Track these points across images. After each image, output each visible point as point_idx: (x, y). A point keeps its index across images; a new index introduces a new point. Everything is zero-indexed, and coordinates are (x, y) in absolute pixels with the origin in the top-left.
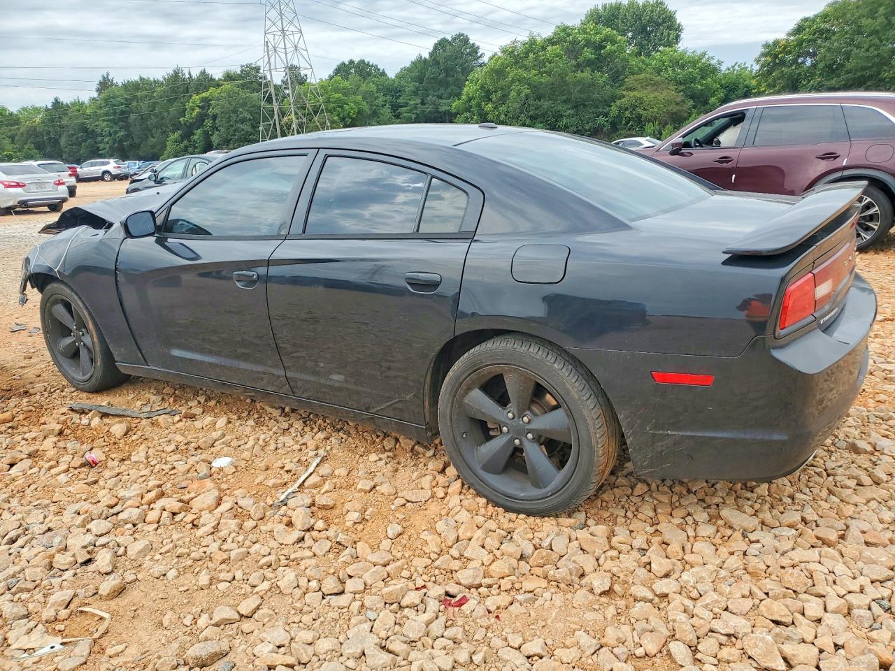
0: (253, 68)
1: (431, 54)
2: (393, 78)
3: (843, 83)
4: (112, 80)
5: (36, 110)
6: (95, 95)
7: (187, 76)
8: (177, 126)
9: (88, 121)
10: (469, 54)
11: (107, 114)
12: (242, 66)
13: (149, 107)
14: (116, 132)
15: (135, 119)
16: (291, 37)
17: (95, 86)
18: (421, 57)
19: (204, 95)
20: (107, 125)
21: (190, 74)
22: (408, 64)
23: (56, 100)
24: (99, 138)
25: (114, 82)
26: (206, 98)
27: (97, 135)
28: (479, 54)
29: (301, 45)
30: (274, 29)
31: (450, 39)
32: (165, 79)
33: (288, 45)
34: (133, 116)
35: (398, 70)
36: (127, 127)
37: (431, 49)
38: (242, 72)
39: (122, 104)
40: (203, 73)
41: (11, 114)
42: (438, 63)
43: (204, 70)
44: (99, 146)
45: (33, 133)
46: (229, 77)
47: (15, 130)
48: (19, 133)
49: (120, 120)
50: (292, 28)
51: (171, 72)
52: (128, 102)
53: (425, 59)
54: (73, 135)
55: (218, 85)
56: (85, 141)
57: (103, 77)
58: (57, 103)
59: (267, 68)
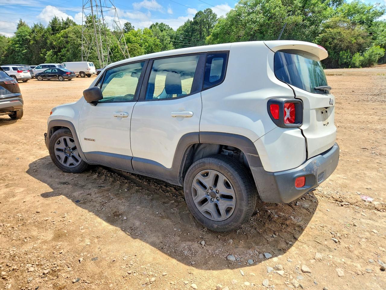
1: (194, 19)
2: (176, 31)
6: (16, 31)
7: (61, 21)
10: (212, 18)
11: (19, 41)
14: (23, 50)
17: (17, 26)
18: (189, 20)
21: (63, 20)
22: (183, 24)
28: (217, 19)
31: (203, 11)
34: (32, 42)
35: (178, 28)
36: (29, 47)
37: (194, 16)
40: (68, 19)
42: (197, 23)
51: (52, 19)
53: (191, 21)
57: (20, 21)
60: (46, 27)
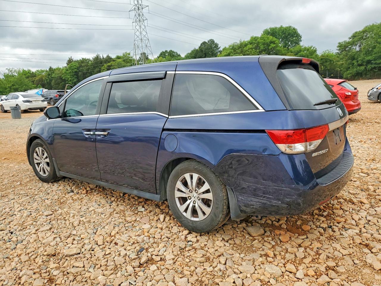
0: (127, 54)
1: (200, 47)
2: (184, 57)
3: (373, 58)
5: (42, 71)
6: (66, 65)
7: (102, 57)
9: (62, 76)
10: (215, 47)
11: (70, 73)
12: (123, 53)
13: (87, 70)
14: (73, 80)
15: (81, 74)
16: (145, 42)
17: (66, 62)
18: (195, 49)
19: (109, 64)
20: (70, 77)
21: (103, 56)
22: (190, 52)
23: (50, 67)
24: (67, 82)
25: (74, 60)
26: (109, 66)
27: (66, 81)
28: (219, 47)
29: (148, 45)
30: (138, 39)
31: (207, 42)
32: (93, 59)
33: (143, 45)
35: (186, 54)
36: (77, 77)
37: (200, 45)
38: (123, 55)
39: (76, 69)
40: (108, 56)
41: (33, 73)
42: (202, 51)
45: (41, 80)
46: (118, 58)
47: (34, 79)
48: (36, 80)
49: (75, 75)
50: (145, 38)
51: (95, 56)
52: (78, 68)
53: (197, 50)
54: (56, 81)
55: (114, 61)
56: (61, 83)
57: (70, 59)
58: (51, 69)
59: (135, 54)
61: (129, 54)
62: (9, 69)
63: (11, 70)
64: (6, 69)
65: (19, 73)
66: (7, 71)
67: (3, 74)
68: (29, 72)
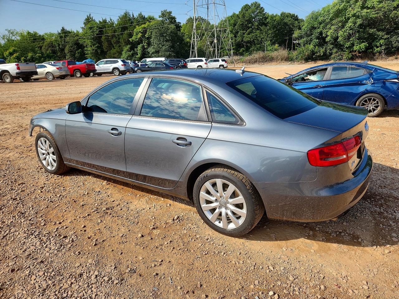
0: (168, 12)
1: (240, 12)
4: (92, 18)
5: (52, 35)
6: (83, 26)
7: (132, 16)
8: (128, 43)
9: (80, 39)
12: (162, 11)
15: (105, 39)
17: (83, 21)
18: (234, 14)
19: (143, 26)
23: (63, 28)
24: (85, 49)
25: (93, 19)
26: (144, 28)
27: (84, 47)
31: (250, 5)
32: (120, 18)
36: (100, 43)
40: (140, 14)
41: (40, 36)
43: (141, 13)
44: (85, 53)
45: (51, 45)
47: (42, 43)
48: (44, 45)
49: (96, 39)
51: (123, 14)
54: (72, 47)
57: (88, 16)
58: (63, 29)
60: (116, 23)
61: (170, 13)
62: (9, 29)
63: (11, 31)
64: (6, 30)
65: (22, 35)
66: (7, 33)
67: (2, 36)
68: (35, 35)
